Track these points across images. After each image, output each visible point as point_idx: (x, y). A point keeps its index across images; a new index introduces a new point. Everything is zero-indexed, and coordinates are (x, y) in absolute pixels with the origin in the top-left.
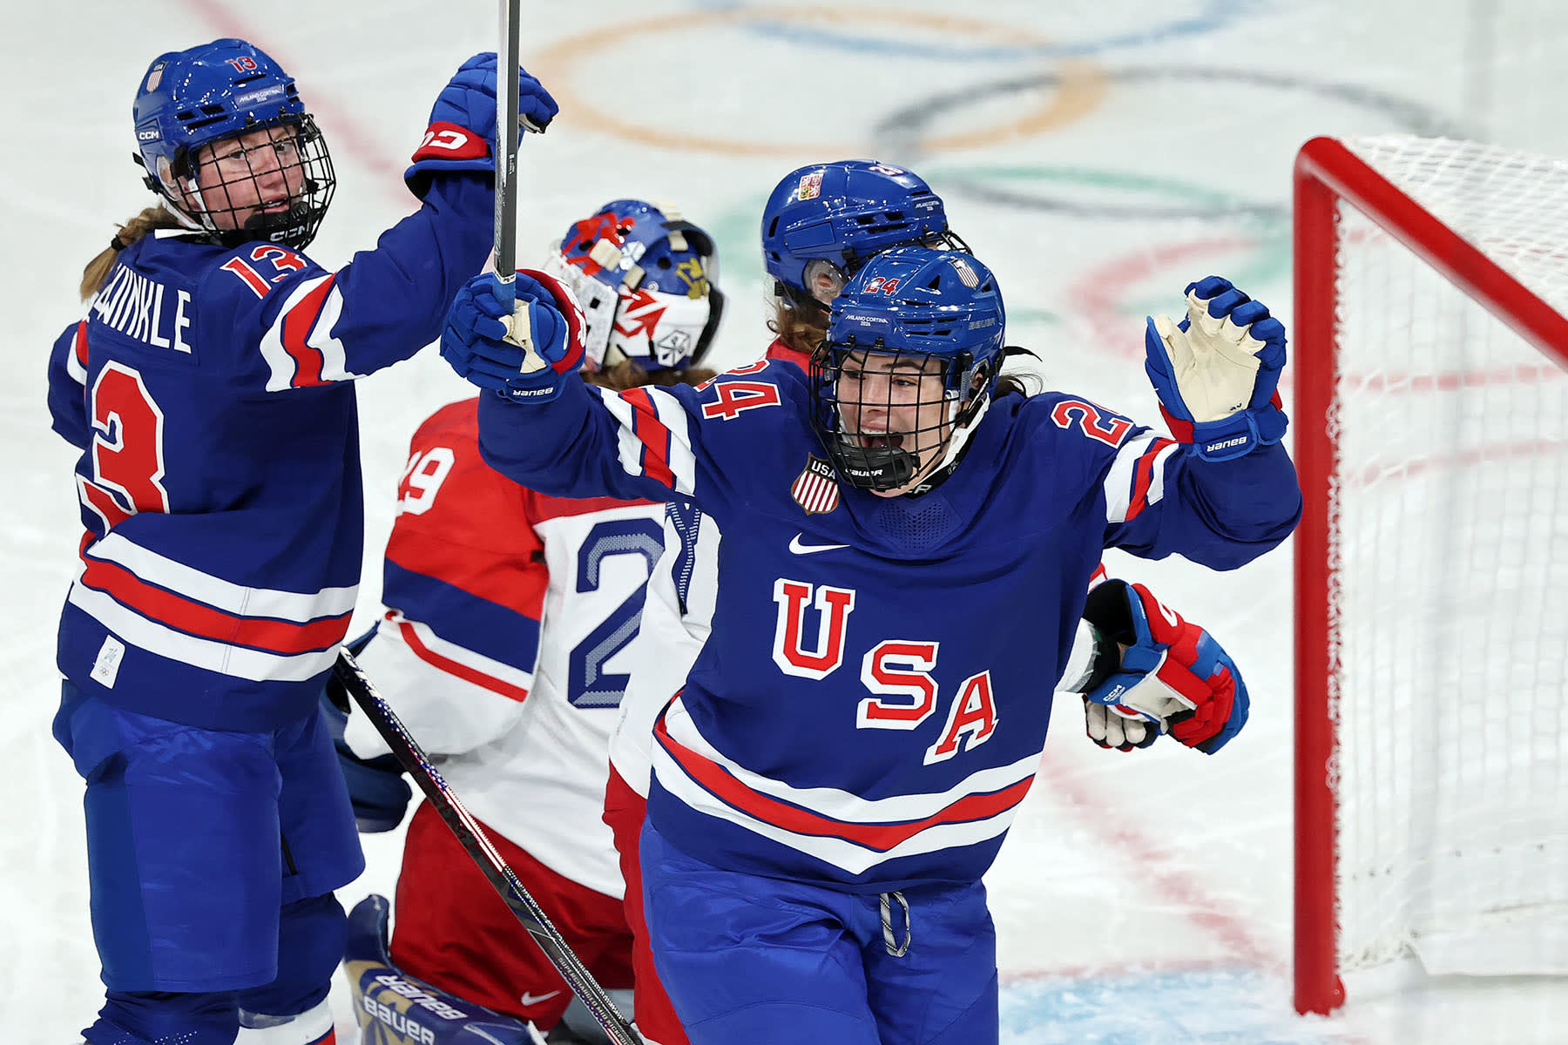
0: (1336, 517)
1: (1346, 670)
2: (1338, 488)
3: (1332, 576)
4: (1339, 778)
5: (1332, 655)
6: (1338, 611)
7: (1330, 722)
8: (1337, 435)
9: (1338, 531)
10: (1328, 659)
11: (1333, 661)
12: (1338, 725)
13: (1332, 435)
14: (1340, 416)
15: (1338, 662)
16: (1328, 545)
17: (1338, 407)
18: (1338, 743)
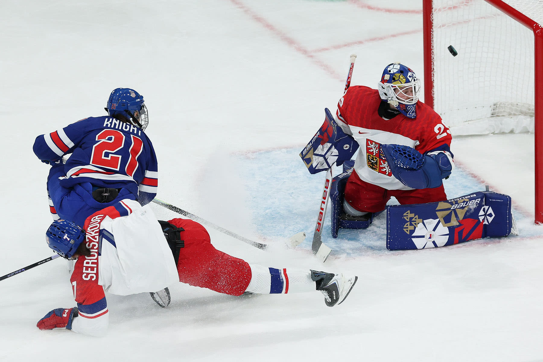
0: (432, 38)
1: (435, 70)
2: (433, 32)
3: (432, 50)
4: (434, 94)
5: (432, 67)
6: (433, 58)
7: (432, 81)
8: (433, 20)
9: (433, 41)
10: (432, 68)
11: (432, 69)
12: (434, 82)
13: (431, 20)
14: (433, 16)
15: (433, 69)
16: (431, 44)
17: (432, 14)
18: (434, 86)
